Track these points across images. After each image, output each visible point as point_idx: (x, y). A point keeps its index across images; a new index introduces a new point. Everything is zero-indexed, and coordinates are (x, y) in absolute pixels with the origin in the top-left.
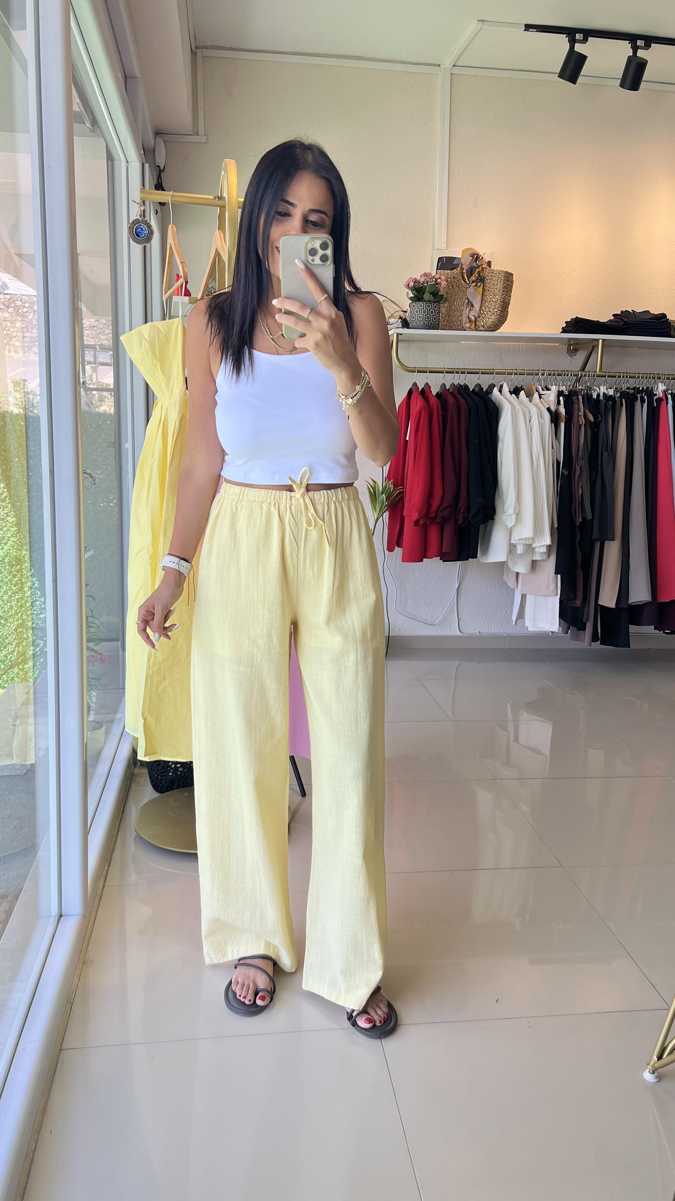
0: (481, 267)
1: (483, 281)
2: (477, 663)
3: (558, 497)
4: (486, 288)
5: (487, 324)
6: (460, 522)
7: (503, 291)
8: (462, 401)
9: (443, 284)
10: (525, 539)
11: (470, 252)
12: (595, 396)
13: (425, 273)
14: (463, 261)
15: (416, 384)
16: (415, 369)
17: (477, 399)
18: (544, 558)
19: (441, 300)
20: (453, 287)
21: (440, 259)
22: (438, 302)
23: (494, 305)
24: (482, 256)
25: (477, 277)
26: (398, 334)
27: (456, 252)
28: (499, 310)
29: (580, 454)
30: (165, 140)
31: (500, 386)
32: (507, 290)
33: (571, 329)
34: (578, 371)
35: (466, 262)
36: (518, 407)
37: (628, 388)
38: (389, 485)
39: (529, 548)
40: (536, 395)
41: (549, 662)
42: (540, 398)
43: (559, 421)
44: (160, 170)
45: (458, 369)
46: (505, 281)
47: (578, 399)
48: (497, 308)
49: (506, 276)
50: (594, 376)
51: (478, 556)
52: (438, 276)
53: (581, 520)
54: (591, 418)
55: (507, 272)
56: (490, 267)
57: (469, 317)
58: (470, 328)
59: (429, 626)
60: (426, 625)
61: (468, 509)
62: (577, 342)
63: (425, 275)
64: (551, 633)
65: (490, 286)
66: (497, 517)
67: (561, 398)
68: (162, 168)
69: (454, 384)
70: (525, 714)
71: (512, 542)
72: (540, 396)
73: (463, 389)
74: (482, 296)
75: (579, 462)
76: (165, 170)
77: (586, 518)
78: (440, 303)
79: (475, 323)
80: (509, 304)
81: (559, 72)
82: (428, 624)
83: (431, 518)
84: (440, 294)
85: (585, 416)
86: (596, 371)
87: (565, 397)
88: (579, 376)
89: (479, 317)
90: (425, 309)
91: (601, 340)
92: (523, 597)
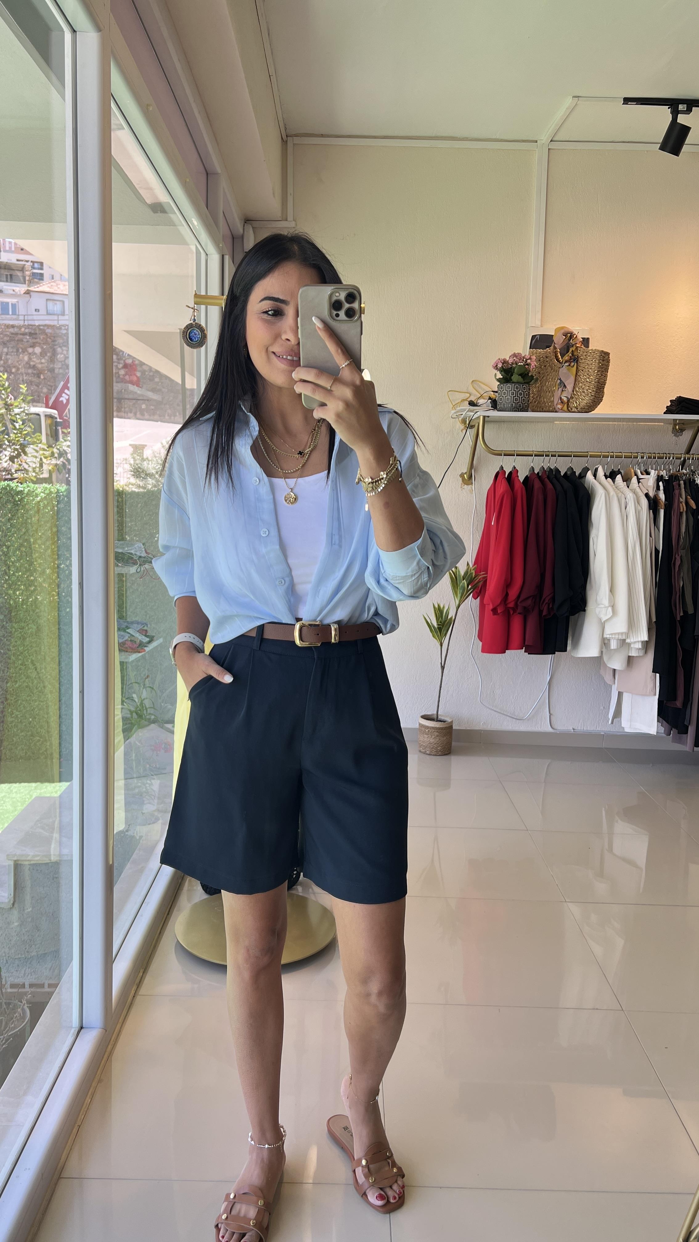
0: (576, 346)
1: (577, 361)
2: (569, 761)
3: (657, 588)
4: (580, 368)
5: (581, 406)
6: (544, 613)
7: (598, 371)
8: (550, 486)
10: (618, 634)
11: (563, 331)
12: (698, 482)
14: (556, 340)
15: (503, 467)
16: (501, 452)
18: (641, 654)
19: (531, 381)
20: (545, 366)
21: (533, 337)
22: (528, 383)
23: (588, 385)
24: (577, 334)
25: (571, 357)
26: (485, 417)
27: (550, 329)
28: (594, 391)
30: (255, 226)
31: (595, 469)
32: (603, 370)
33: (674, 409)
35: (559, 340)
36: (612, 493)
38: (471, 570)
39: (623, 643)
40: (634, 480)
41: (650, 765)
42: (639, 482)
43: (659, 508)
45: (548, 451)
46: (601, 361)
47: (679, 485)
48: (592, 389)
49: (601, 355)
52: (529, 356)
53: (682, 614)
54: (693, 505)
55: (603, 351)
56: (587, 346)
57: (561, 398)
58: (562, 409)
59: (518, 721)
62: (683, 422)
63: (514, 355)
64: (649, 735)
65: (584, 366)
66: (589, 608)
67: (661, 484)
69: (544, 468)
70: (620, 822)
71: (605, 636)
73: (552, 475)
74: (576, 376)
75: (679, 552)
77: (687, 612)
79: (568, 405)
80: (605, 385)
81: (660, 143)
82: (516, 719)
83: (512, 607)
84: (530, 375)
85: (687, 503)
87: (665, 482)
88: (682, 459)
89: (572, 398)
90: (513, 391)
92: (620, 694)
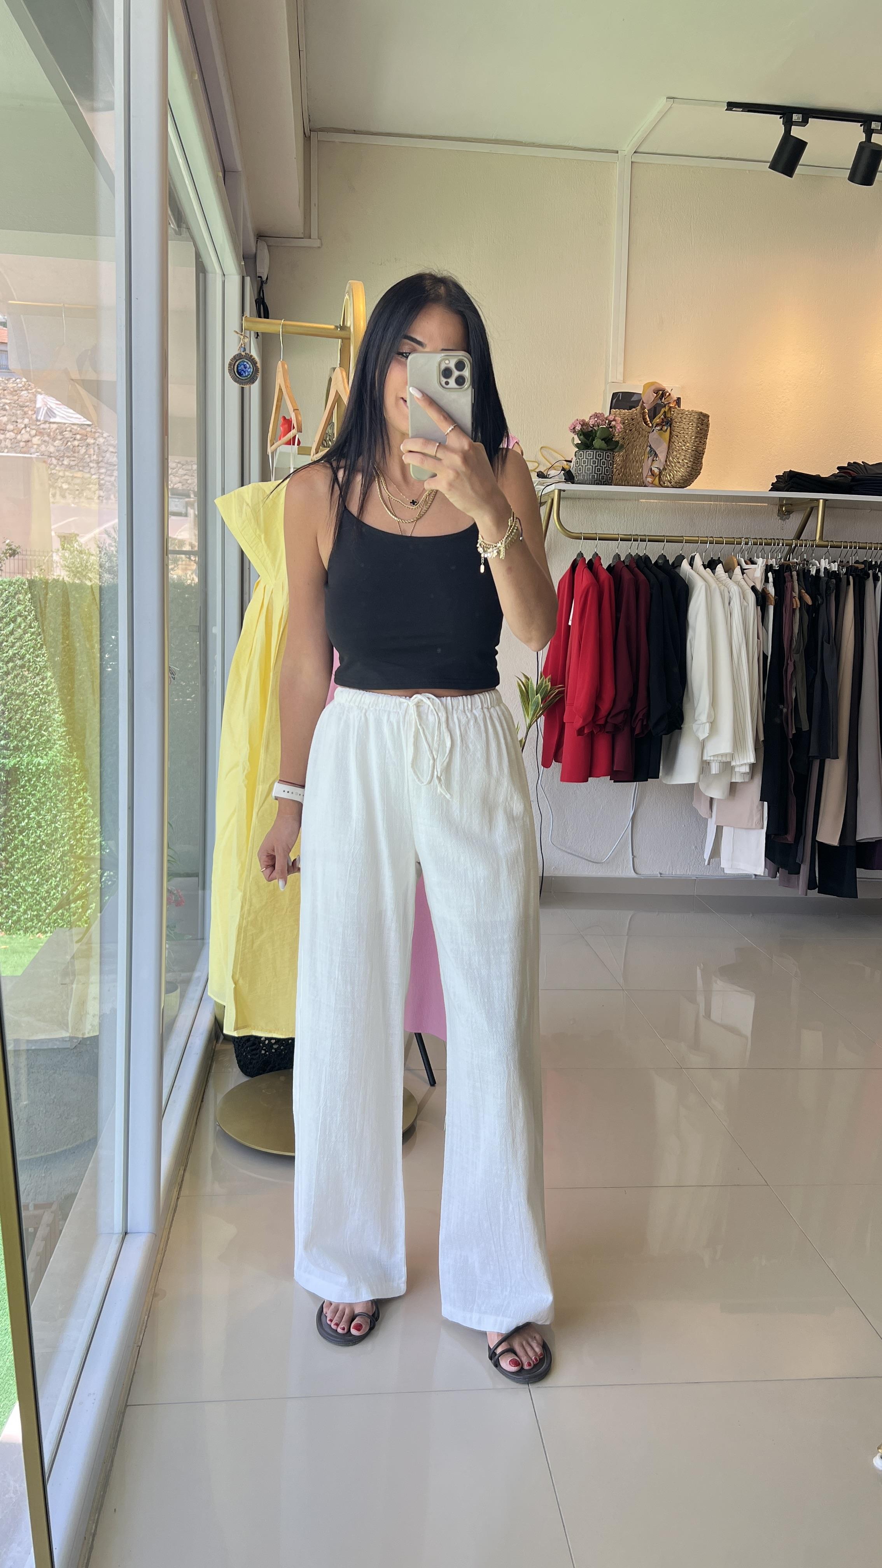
0: (668, 406)
1: (671, 425)
2: (657, 913)
3: (765, 701)
4: (674, 433)
5: (675, 479)
6: (637, 732)
7: (696, 437)
8: (642, 577)
9: (618, 428)
10: (722, 755)
11: (653, 388)
12: (813, 572)
13: (596, 413)
14: (644, 399)
15: (582, 554)
16: (580, 535)
17: (662, 575)
18: (747, 780)
19: (616, 448)
20: (631, 430)
21: (615, 395)
22: (612, 450)
23: (684, 454)
24: (670, 392)
25: (663, 419)
26: (560, 491)
27: (635, 386)
28: (691, 461)
29: (793, 646)
30: (270, 244)
31: (691, 558)
32: (701, 435)
33: (783, 485)
34: (792, 540)
35: (649, 399)
36: (713, 584)
37: (857, 562)
38: (546, 682)
39: (727, 767)
40: (738, 570)
41: (751, 915)
42: (743, 573)
43: (767, 603)
44: (262, 282)
45: (637, 535)
46: (699, 425)
47: (792, 576)
48: (688, 459)
49: (700, 418)
50: (812, 546)
51: (660, 774)
52: (611, 417)
53: (794, 732)
54: (808, 600)
55: (701, 413)
56: (679, 406)
57: (651, 469)
58: (652, 483)
59: (595, 864)
60: (591, 863)
61: (648, 716)
62: (791, 502)
63: (596, 415)
64: (754, 877)
65: (679, 431)
66: (686, 726)
67: (770, 574)
68: (264, 279)
69: (631, 555)
70: (719, 982)
71: (705, 758)
72: (743, 571)
73: (642, 562)
74: (669, 442)
75: (792, 657)
76: (268, 281)
77: (801, 728)
78: (614, 452)
79: (660, 477)
80: (703, 454)
81: (771, 160)
82: (593, 862)
83: (600, 725)
84: (613, 439)
85: (801, 598)
86: (815, 540)
87: (775, 572)
88: (794, 545)
89: (665, 469)
90: (594, 459)
91: (821, 501)
92: (719, 829)
